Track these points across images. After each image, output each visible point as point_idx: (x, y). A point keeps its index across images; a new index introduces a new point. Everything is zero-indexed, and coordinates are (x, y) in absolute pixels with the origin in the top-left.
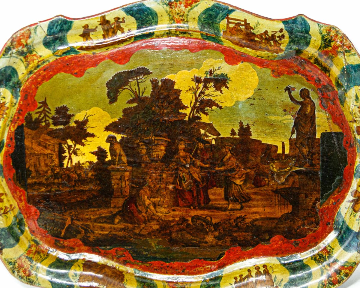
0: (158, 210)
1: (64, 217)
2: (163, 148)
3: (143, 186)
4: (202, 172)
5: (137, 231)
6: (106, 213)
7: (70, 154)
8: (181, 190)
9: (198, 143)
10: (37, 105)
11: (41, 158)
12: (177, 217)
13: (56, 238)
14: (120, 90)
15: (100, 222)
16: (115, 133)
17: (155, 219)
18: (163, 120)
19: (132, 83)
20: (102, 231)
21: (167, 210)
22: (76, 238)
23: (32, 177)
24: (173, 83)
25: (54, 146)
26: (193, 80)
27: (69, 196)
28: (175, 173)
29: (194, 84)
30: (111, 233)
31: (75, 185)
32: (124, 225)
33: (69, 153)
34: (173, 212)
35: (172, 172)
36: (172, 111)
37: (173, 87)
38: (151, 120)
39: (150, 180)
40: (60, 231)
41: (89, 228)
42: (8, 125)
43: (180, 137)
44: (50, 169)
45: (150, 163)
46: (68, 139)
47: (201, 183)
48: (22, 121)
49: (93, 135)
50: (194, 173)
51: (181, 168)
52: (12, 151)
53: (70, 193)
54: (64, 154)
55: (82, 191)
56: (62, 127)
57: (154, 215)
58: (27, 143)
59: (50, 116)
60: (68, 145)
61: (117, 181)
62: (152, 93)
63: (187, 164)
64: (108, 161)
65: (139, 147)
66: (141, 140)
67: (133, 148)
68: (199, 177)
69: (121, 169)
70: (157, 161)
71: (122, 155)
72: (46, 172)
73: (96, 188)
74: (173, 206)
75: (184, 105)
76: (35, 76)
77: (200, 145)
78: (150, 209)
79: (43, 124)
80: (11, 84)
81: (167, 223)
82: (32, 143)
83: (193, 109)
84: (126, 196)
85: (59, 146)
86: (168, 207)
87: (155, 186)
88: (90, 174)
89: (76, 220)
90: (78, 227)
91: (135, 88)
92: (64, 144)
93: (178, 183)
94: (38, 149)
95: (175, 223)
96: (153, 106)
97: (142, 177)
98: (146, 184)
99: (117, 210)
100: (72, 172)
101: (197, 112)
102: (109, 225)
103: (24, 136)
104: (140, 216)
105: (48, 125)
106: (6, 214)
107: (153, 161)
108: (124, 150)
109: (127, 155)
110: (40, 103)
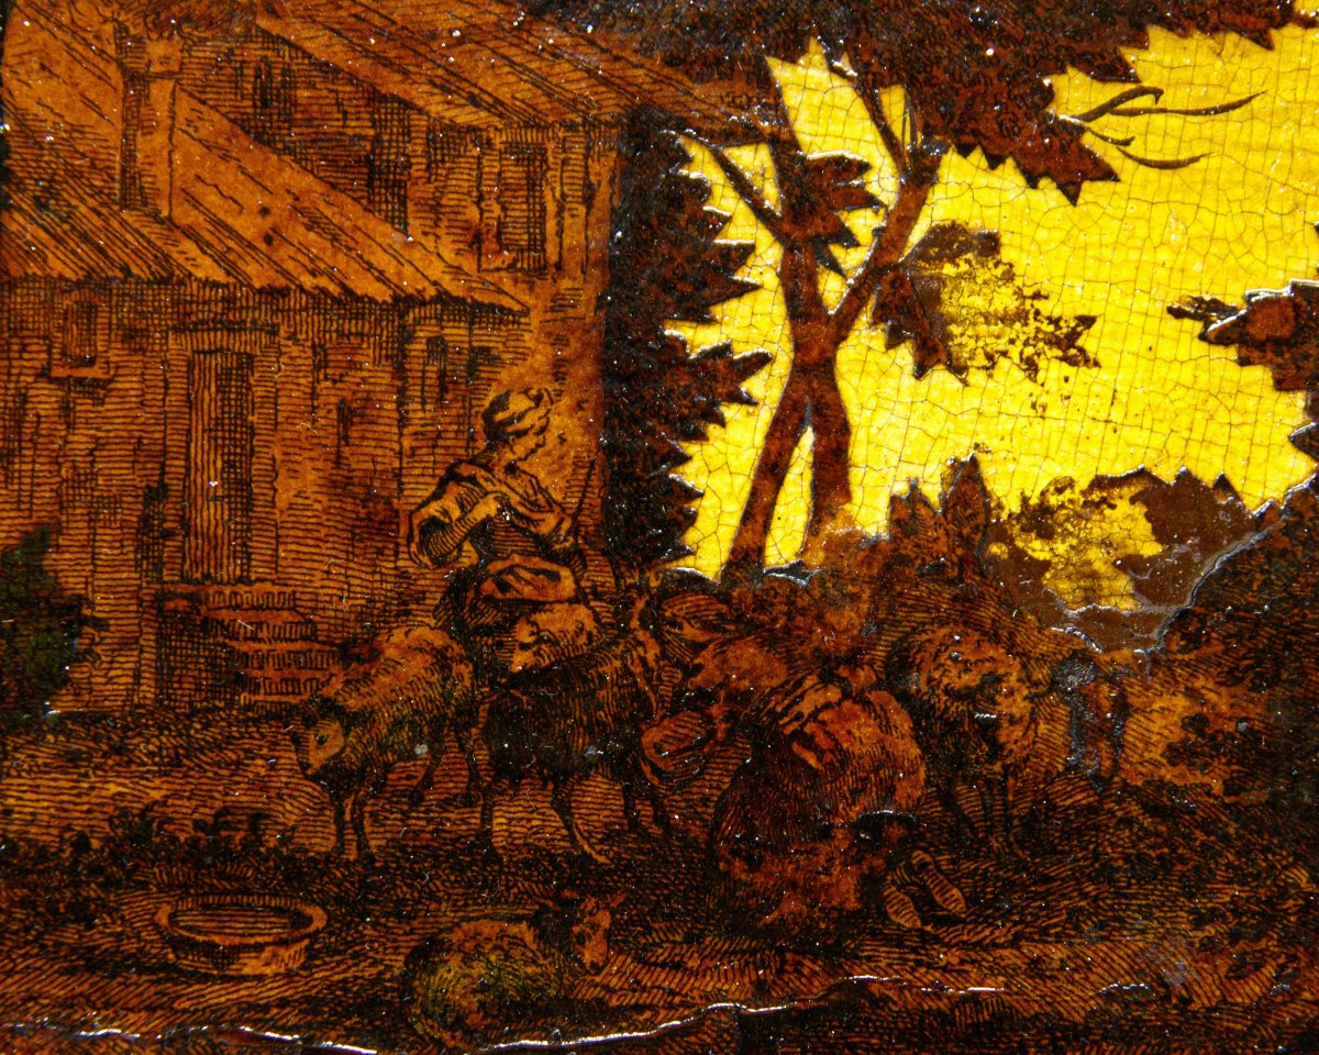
7: (816, 333)
11: (285, 371)
25: (533, 160)
31: (868, 920)
33: (801, 304)
46: (793, 53)
54: (702, 317)
55: (996, 1030)
58: (46, 82)
60: (784, 147)
73: (1253, 988)
82: (137, 80)
85: (626, 170)
88: (1161, 718)
92: (723, 137)
94: (232, 205)
100: (829, 668)
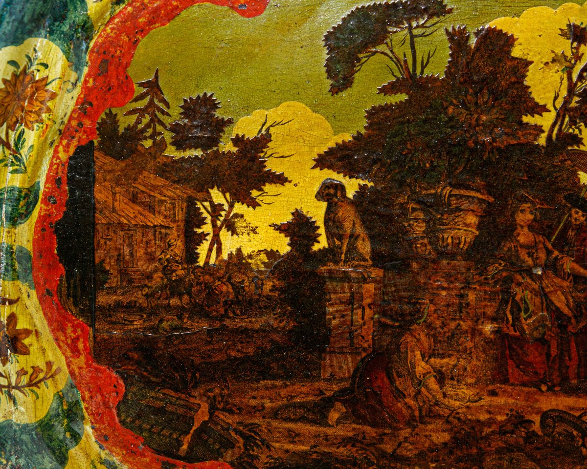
0: (449, 391)
1: (192, 400)
2: (472, 219)
3: (412, 322)
4: (577, 291)
5: (389, 448)
6: (307, 395)
7: (216, 230)
8: (516, 338)
9: (570, 209)
10: (133, 91)
11: (138, 237)
12: (500, 414)
13: (166, 459)
14: (361, 56)
15: (287, 419)
16: (342, 175)
17: (439, 416)
18: (476, 143)
19: (395, 37)
20: (293, 442)
21: (475, 391)
22: (221, 461)
23: (111, 288)
24: (509, 41)
25: (173, 204)
26: (563, 34)
27: (208, 343)
28: (502, 291)
29: (565, 46)
30: (317, 449)
31: (226, 315)
32: (354, 429)
33: (214, 225)
34: (489, 398)
35: (494, 287)
36: (503, 120)
37: (509, 52)
38: (442, 142)
39: (433, 308)
40: (177, 439)
41: (256, 433)
42: (52, 144)
43: (523, 192)
44: (161, 268)
45: (434, 261)
46: (212, 188)
47: (573, 320)
48: (90, 132)
49: (281, 179)
50: (556, 291)
51: (519, 277)
52: (58, 215)
53: (212, 337)
54: (199, 227)
55: (245, 331)
56: (199, 153)
57: (437, 403)
58: (101, 194)
59: (168, 121)
60: (211, 202)
61: (340, 307)
62: (448, 67)
63: (536, 265)
64: (320, 250)
65: (405, 215)
66: (414, 197)
67: (390, 218)
68: (568, 305)
69: (354, 275)
70: (453, 256)
71: (358, 236)
72: (150, 277)
73: (282, 324)
74: (492, 383)
75: (537, 104)
76: (130, 9)
77: (575, 216)
78: (426, 387)
79: (148, 143)
80: (66, 28)
81: (473, 428)
82: (114, 194)
83: (560, 116)
84: (364, 350)
85: (188, 207)
86: (476, 383)
87: (444, 325)
88: (268, 285)
89: (224, 409)
90: (228, 429)
91: (403, 51)
92: (201, 201)
93: (510, 317)
94: (129, 212)
95: (494, 427)
96: (451, 103)
97: (410, 298)
98: (420, 318)
99: (336, 388)
100: (219, 279)
101: (573, 122)
102: (313, 429)
103: (94, 176)
104: (399, 405)
105: (160, 146)
106: (34, 388)
107: (442, 254)
108: (363, 222)
109: (372, 238)
110: (141, 85)
